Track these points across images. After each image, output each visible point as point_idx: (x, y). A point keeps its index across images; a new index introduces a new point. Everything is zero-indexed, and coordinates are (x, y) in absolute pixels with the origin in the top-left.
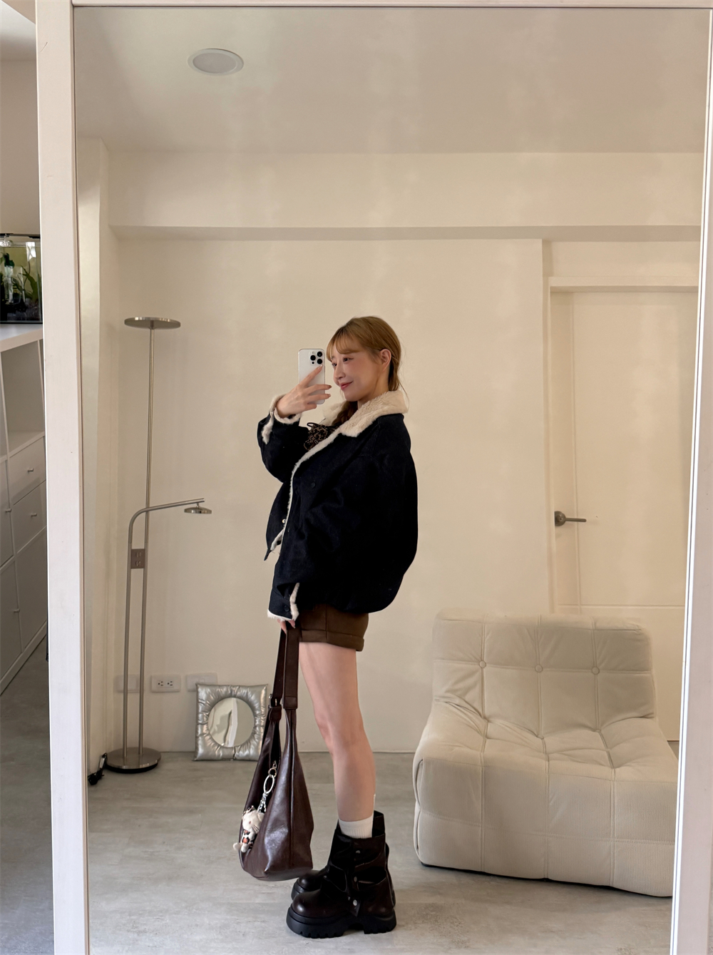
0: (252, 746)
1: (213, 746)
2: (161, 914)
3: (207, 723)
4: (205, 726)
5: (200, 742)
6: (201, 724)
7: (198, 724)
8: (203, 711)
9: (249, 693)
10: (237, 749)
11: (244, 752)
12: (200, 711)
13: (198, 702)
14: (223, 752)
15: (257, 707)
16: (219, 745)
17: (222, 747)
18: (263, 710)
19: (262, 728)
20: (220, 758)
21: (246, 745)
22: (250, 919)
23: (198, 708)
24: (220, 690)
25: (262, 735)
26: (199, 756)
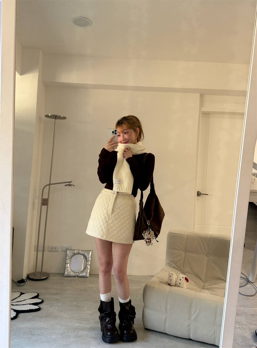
3: (69, 263)
5: (66, 270)
6: (67, 263)
8: (68, 259)
9: (85, 253)
10: (79, 273)
13: (66, 255)
14: (74, 274)
17: (74, 272)
18: (90, 259)
19: (89, 266)
20: (73, 276)
21: (82, 272)
22: (73, 331)
23: (66, 258)
24: (75, 251)
25: (89, 268)
26: (65, 275)
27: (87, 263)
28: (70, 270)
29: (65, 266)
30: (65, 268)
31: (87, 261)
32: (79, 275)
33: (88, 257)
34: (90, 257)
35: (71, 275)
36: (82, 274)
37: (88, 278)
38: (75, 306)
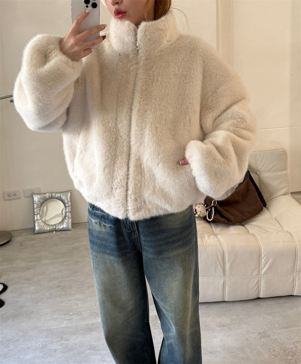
0: (65, 223)
1: (44, 225)
2: (8, 343)
3: (39, 214)
4: (39, 215)
5: (36, 224)
6: (36, 214)
7: (35, 214)
8: (36, 208)
9: (61, 196)
10: (56, 225)
11: (60, 227)
12: (35, 208)
13: (34, 203)
14: (49, 227)
15: (66, 202)
16: (47, 224)
17: (49, 225)
18: (70, 204)
19: (70, 213)
20: (48, 231)
21: (62, 223)
22: (59, 339)
23: (34, 206)
24: (45, 196)
25: (70, 216)
26: (36, 231)
27: (66, 210)
28: (42, 224)
29: (34, 219)
30: (34, 222)
31: (65, 207)
32: (57, 228)
33: (66, 201)
34: (69, 201)
35: (45, 230)
36: (62, 227)
37: (71, 231)
38: (57, 287)
